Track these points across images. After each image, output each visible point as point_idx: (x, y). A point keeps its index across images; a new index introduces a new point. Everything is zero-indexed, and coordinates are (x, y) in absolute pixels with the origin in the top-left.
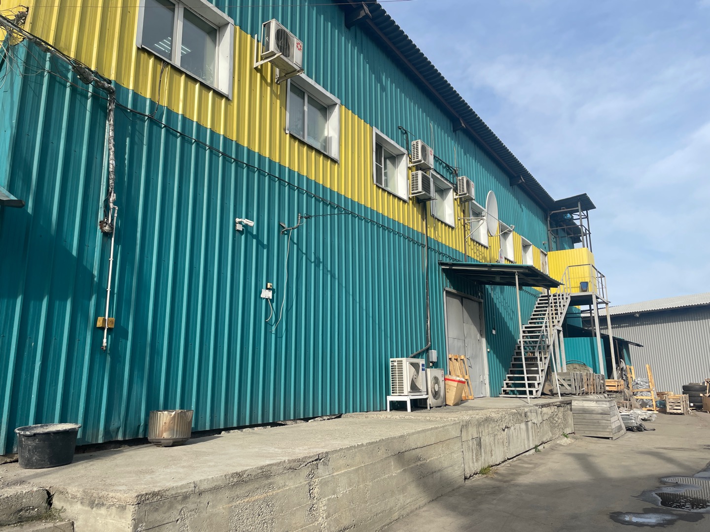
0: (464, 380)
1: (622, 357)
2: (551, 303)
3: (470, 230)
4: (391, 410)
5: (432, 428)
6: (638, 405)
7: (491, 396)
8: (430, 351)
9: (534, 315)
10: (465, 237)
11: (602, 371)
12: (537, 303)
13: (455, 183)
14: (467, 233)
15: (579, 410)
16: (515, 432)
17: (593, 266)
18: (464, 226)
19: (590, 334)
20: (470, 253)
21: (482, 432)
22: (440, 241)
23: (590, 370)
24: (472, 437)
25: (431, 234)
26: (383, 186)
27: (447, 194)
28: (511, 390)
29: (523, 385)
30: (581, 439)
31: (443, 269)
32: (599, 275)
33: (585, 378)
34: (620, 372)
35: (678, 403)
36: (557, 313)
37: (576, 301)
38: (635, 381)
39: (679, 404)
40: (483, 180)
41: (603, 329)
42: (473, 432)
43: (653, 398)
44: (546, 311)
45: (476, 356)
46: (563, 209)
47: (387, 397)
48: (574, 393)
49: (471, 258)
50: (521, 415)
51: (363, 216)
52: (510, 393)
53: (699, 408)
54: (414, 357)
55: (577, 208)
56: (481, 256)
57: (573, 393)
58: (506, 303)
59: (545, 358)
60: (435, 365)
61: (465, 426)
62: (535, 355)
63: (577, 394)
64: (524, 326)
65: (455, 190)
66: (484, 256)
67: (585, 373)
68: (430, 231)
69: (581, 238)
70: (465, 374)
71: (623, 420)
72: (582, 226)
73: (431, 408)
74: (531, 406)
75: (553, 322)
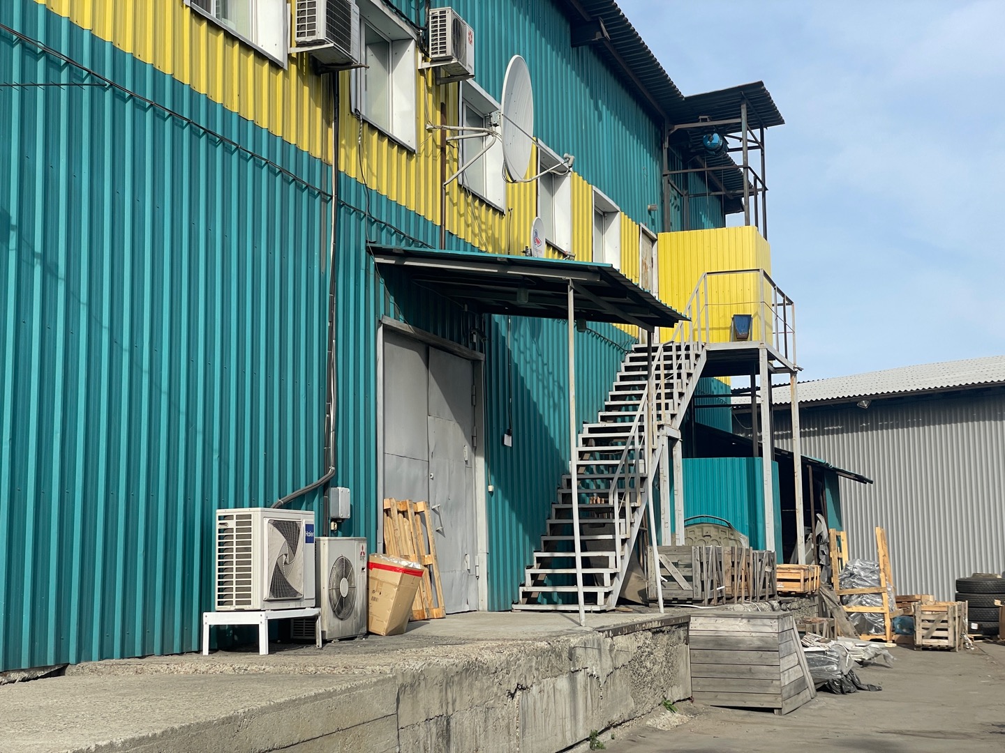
0: (418, 567)
1: (820, 509)
2: (658, 368)
3: (457, 161)
4: (212, 651)
5: (316, 695)
6: (850, 627)
7: (491, 609)
8: (332, 489)
9: (614, 398)
10: (443, 179)
11: (771, 541)
12: (623, 365)
13: (422, 25)
14: (450, 169)
15: (706, 642)
16: (542, 699)
17: (765, 274)
18: (443, 150)
19: (748, 449)
20: (456, 226)
21: (454, 702)
22: (374, 188)
23: (743, 541)
24: (428, 714)
25: (350, 165)
26: (212, 15)
27: (398, 55)
28: (543, 593)
29: (572, 580)
30: (707, 713)
31: (379, 265)
32: (780, 300)
33: (727, 560)
34: (813, 546)
35: (943, 622)
36: (672, 393)
37: (720, 363)
38: (846, 569)
39: (944, 625)
40: (500, 24)
41: (782, 437)
42: (430, 702)
43: (886, 610)
44: (642, 387)
45: (457, 504)
46: (704, 120)
47: (205, 614)
48: (699, 597)
49: (458, 239)
50: (559, 656)
51: (149, 97)
52: (539, 601)
53: (989, 634)
54: (287, 506)
55: (738, 120)
56: (484, 235)
57: (696, 598)
58: (543, 364)
59: (634, 509)
60: (345, 527)
61: (409, 687)
62: (607, 502)
63: (706, 601)
64: (586, 427)
65: (423, 46)
66: (493, 234)
67: (729, 549)
68: (347, 157)
69: (743, 199)
70: (424, 551)
71: (810, 665)
72: (746, 167)
73: (324, 642)
74: (587, 633)
75: (659, 416)
